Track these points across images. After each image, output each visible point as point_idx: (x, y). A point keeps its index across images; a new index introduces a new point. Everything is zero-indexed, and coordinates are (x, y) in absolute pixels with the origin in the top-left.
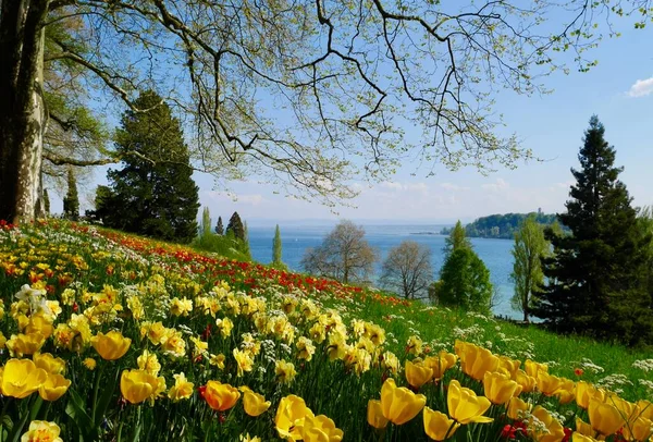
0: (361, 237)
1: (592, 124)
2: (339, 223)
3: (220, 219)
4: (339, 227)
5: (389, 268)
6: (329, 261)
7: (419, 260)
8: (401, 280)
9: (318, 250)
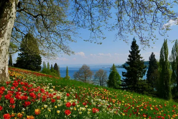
0: (89, 68)
1: (133, 40)
2: (83, 65)
3: (52, 65)
4: (83, 66)
5: (96, 77)
6: (81, 75)
7: (104, 74)
8: (99, 80)
9: (78, 72)
